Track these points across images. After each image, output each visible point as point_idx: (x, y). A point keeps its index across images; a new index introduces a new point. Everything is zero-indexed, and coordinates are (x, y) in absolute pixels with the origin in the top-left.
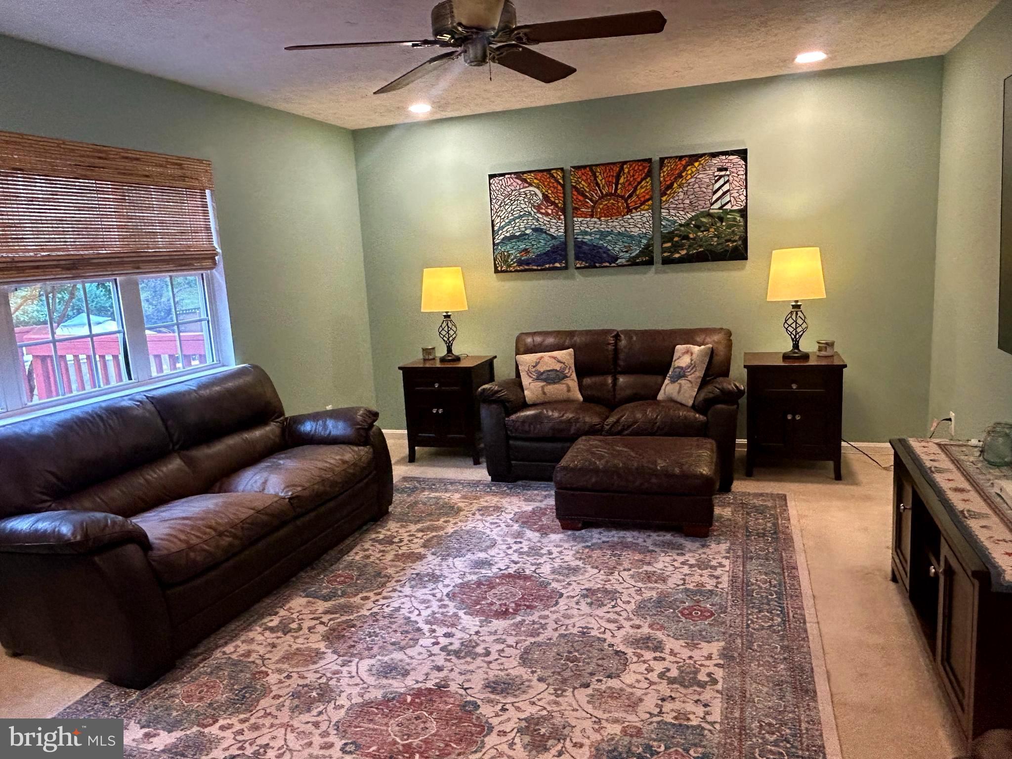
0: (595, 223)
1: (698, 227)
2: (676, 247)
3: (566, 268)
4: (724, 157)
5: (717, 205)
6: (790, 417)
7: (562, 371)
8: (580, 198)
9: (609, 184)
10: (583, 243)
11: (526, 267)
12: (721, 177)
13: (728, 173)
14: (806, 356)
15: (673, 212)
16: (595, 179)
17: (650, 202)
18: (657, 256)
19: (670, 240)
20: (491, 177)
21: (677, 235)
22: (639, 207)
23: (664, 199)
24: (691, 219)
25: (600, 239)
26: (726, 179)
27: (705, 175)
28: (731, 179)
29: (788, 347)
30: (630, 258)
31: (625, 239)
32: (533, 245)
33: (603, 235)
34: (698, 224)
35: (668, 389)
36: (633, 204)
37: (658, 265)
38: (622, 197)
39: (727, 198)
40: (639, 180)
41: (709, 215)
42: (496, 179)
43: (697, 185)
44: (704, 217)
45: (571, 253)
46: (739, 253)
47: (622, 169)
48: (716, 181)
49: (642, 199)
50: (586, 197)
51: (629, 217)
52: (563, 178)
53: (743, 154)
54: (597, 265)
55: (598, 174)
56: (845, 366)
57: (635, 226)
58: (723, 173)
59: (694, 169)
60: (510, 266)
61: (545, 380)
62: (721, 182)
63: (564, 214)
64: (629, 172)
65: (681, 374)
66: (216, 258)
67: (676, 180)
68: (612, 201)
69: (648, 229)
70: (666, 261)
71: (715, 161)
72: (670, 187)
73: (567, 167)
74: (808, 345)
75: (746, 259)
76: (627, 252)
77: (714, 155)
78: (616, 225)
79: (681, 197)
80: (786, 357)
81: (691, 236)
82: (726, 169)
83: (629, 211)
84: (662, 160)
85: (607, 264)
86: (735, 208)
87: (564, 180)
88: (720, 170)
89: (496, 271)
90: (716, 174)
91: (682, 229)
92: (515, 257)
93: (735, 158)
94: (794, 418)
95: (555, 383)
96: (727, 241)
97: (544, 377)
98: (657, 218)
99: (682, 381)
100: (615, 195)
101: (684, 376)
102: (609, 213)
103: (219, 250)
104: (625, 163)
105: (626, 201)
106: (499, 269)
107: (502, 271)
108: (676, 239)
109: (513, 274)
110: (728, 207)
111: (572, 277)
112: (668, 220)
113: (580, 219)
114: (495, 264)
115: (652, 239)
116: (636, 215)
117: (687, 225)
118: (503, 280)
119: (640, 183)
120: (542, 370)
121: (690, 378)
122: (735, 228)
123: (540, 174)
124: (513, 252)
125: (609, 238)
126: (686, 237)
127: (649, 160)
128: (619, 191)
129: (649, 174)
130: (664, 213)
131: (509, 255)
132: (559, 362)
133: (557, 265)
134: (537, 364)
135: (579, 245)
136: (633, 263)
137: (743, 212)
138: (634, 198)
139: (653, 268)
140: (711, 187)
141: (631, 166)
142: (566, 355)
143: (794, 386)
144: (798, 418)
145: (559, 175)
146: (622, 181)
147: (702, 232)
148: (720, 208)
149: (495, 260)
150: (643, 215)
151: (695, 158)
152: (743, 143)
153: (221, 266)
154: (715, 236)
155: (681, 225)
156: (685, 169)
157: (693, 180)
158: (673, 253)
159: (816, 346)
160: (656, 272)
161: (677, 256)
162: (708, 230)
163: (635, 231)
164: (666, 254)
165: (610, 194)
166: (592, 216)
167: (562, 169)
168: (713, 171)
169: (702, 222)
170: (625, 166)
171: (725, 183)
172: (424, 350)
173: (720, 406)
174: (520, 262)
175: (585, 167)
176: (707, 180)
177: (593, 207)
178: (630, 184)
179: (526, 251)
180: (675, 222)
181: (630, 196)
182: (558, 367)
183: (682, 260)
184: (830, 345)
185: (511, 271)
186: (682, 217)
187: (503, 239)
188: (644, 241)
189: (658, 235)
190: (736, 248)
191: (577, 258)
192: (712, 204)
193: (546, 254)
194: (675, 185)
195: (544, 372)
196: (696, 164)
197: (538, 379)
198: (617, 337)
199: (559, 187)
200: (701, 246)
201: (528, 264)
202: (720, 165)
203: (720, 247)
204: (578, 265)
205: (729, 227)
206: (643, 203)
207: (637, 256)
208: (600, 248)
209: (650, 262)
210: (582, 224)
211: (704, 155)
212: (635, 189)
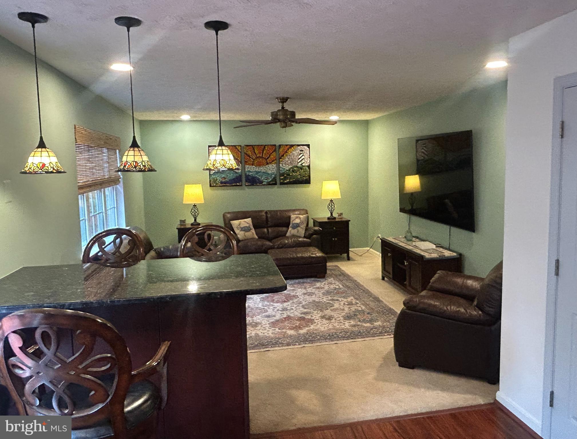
0: (254, 168)
1: (293, 171)
2: (285, 178)
3: (241, 185)
4: (302, 146)
5: (300, 164)
6: (333, 239)
7: (249, 227)
8: (248, 158)
9: (260, 153)
10: (249, 175)
11: (224, 185)
12: (301, 153)
13: (303, 152)
14: (335, 218)
15: (284, 165)
16: (254, 151)
17: (275, 161)
18: (278, 182)
19: (283, 176)
20: (209, 146)
21: (285, 174)
22: (271, 162)
23: (281, 160)
24: (291, 168)
25: (256, 174)
26: (303, 154)
27: (295, 152)
28: (304, 154)
29: (329, 215)
30: (268, 182)
31: (266, 174)
32: (228, 176)
33: (257, 173)
34: (294, 170)
35: (291, 231)
36: (269, 161)
37: (278, 185)
38: (265, 158)
39: (303, 161)
40: (271, 152)
41: (297, 167)
42: (212, 148)
43: (292, 156)
44: (295, 168)
45: (244, 179)
46: (308, 181)
47: (265, 148)
48: (299, 155)
49: (272, 160)
50: (250, 157)
51: (267, 166)
52: (241, 149)
53: (308, 146)
54: (255, 184)
55: (255, 149)
56: (350, 221)
57: (270, 169)
58: (302, 152)
59: (291, 150)
60: (217, 184)
61: (244, 231)
62: (301, 155)
63: (241, 164)
64: (267, 149)
65: (297, 226)
66: (120, 180)
67: (285, 153)
68: (261, 160)
69: (275, 171)
70: (282, 184)
71: (299, 147)
72: (283, 156)
73: (243, 145)
74: (335, 215)
75: (310, 183)
76: (266, 179)
77: (299, 145)
78: (262, 169)
79: (287, 160)
80: (328, 218)
81: (291, 174)
82: (303, 151)
83: (267, 164)
84: (280, 146)
85: (259, 184)
86: (306, 165)
87: (241, 150)
88: (301, 151)
89: (211, 186)
90: (300, 152)
91: (287, 172)
92: (219, 180)
93: (306, 147)
94: (335, 239)
95: (248, 232)
96: (304, 177)
97: (243, 229)
98: (278, 168)
99: (299, 228)
100: (262, 157)
101: (299, 226)
102: (259, 165)
103: (121, 176)
104: (266, 145)
105: (266, 160)
106: (212, 185)
107: (213, 186)
108: (285, 175)
109: (219, 187)
110: (304, 164)
111: (244, 189)
112: (282, 168)
113: (248, 166)
114: (210, 183)
115: (276, 175)
116: (270, 165)
117: (289, 170)
118: (214, 190)
119: (271, 154)
120: (242, 227)
121: (302, 227)
122: (306, 172)
123: (231, 147)
124: (219, 179)
125: (259, 174)
126: (289, 175)
127: (275, 145)
128: (263, 156)
129: (275, 151)
130: (281, 165)
131: (217, 180)
132: (248, 223)
133: (238, 184)
134: (240, 224)
135: (247, 177)
136: (269, 184)
137: (309, 167)
138: (269, 159)
139: (276, 186)
140: (298, 157)
141: (268, 147)
142: (249, 220)
143: (334, 228)
144: (336, 239)
145: (239, 148)
146: (264, 152)
147: (295, 173)
148: (301, 165)
149: (210, 181)
150: (273, 166)
151: (292, 146)
152: (308, 142)
153: (121, 183)
154: (299, 175)
155: (287, 170)
156: (288, 150)
157: (291, 154)
158: (284, 180)
159: (337, 215)
160: (278, 188)
161: (286, 181)
162: (296, 172)
163: (270, 172)
164: (282, 181)
165: (260, 157)
166: (253, 165)
167: (240, 146)
168: (298, 151)
169: (295, 169)
170: (266, 147)
171: (303, 156)
172: (180, 221)
173: (314, 236)
174: (222, 183)
175: (250, 146)
176: (296, 154)
177: (253, 162)
178: (268, 153)
179: (224, 178)
180: (285, 169)
181: (268, 158)
182: (247, 225)
183: (287, 184)
184: (342, 214)
185: (217, 186)
186: (287, 167)
187: (214, 173)
188: (273, 176)
189: (278, 174)
190: (306, 179)
191: (246, 181)
192: (298, 163)
193: (234, 179)
194: (285, 155)
195: (243, 227)
196: (292, 148)
197: (241, 230)
198: (266, 213)
199: (240, 153)
200: (294, 178)
201: (225, 183)
202: (301, 149)
203: (301, 179)
204: (247, 184)
205: (304, 171)
206: (273, 161)
207: (270, 182)
208: (255, 177)
209: (276, 184)
210: (248, 168)
211: (295, 145)
212: (270, 156)
